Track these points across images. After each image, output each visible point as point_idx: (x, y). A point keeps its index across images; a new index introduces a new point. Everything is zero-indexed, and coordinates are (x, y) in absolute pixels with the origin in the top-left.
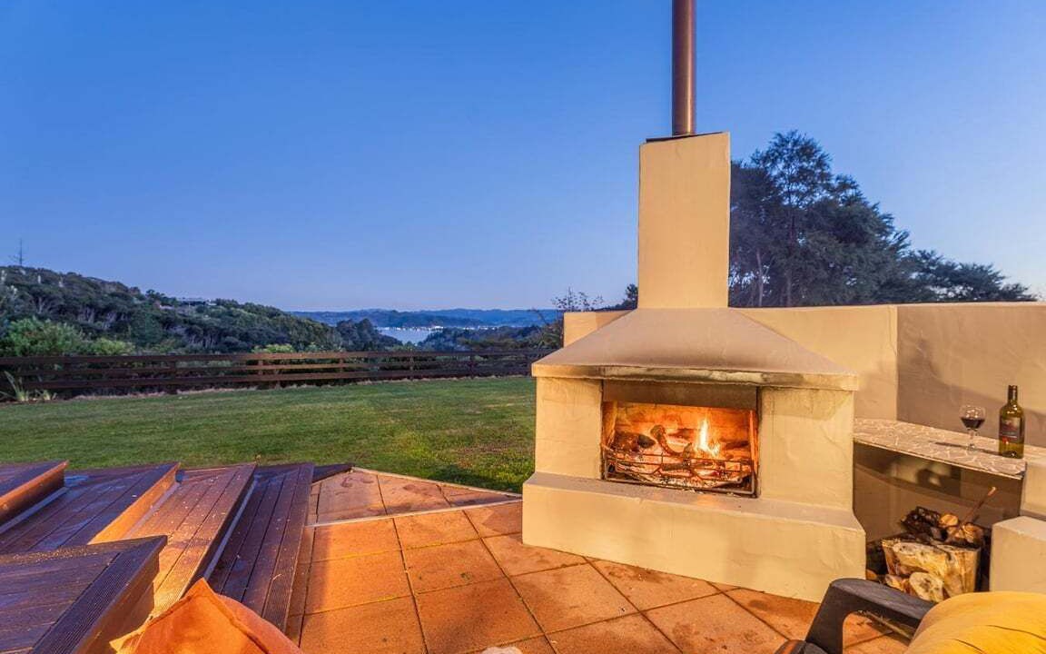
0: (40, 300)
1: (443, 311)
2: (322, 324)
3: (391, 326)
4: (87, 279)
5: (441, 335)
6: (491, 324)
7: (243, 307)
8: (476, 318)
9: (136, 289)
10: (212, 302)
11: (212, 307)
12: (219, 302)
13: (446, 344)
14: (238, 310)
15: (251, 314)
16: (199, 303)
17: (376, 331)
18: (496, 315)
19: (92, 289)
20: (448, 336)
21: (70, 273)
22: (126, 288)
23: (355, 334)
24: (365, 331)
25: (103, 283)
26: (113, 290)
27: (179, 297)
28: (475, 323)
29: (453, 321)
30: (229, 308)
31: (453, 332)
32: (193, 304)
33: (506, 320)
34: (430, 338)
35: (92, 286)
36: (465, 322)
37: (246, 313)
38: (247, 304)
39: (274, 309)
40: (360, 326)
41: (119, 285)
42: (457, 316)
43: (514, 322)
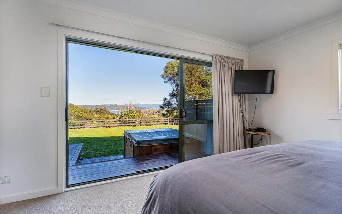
2: (89, 109)
17: (108, 111)
23: (101, 112)
24: (105, 112)
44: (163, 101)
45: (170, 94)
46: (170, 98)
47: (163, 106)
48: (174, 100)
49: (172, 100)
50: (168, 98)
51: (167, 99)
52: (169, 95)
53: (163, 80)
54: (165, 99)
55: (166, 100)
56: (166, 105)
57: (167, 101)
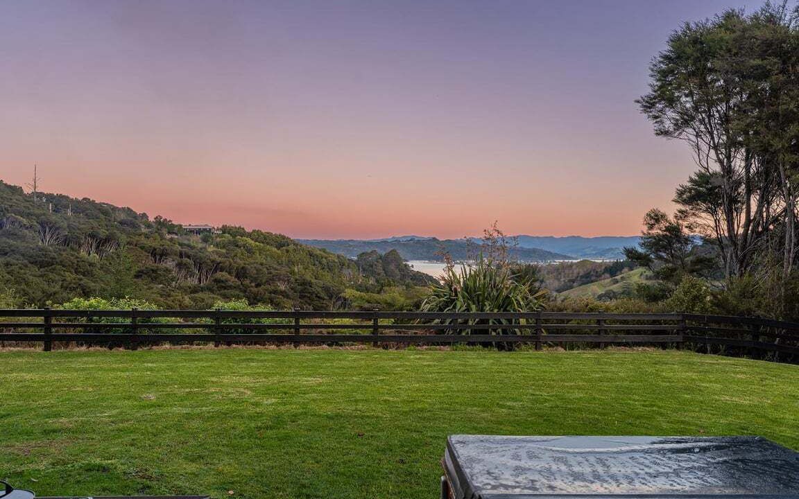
0: (47, 230)
2: (338, 257)
4: (100, 204)
6: (563, 257)
7: (249, 235)
9: (144, 215)
10: (218, 229)
11: (218, 236)
12: (225, 230)
14: (244, 238)
15: (257, 243)
16: (205, 230)
17: (406, 265)
19: (102, 216)
21: (84, 199)
22: (135, 213)
23: (379, 269)
24: (392, 267)
25: (114, 209)
26: (123, 216)
27: (185, 224)
30: (234, 236)
32: (199, 232)
33: (585, 250)
35: (103, 213)
37: (253, 242)
38: (254, 231)
39: (283, 237)
40: (385, 260)
41: (129, 211)
44: (645, 229)
45: (681, 194)
46: (681, 212)
47: (640, 250)
48: (699, 221)
49: (691, 219)
50: (671, 210)
51: (663, 216)
52: (674, 196)
53: (651, 125)
54: (656, 218)
55: (657, 221)
56: (656, 244)
57: (663, 225)
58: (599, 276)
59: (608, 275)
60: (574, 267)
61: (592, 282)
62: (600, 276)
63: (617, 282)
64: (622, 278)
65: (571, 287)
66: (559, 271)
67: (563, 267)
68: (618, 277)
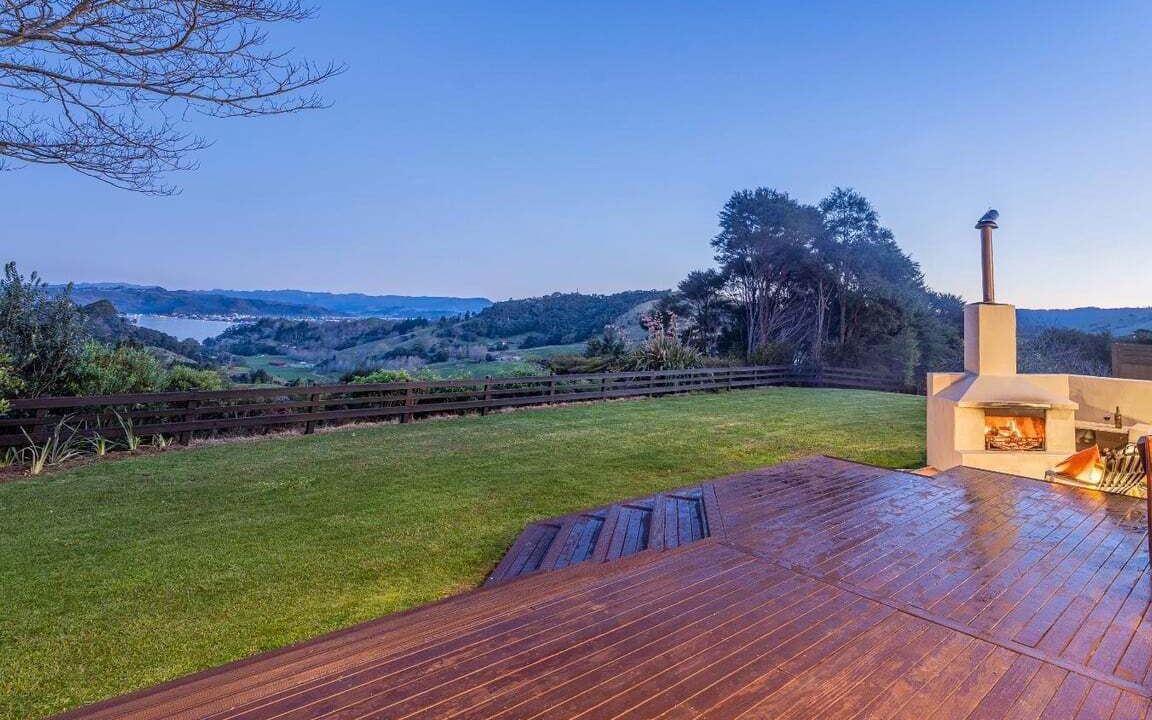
1: (257, 292)
3: (146, 312)
5: (253, 329)
6: (344, 314)
8: (319, 304)
13: (262, 342)
17: (123, 319)
18: (356, 301)
20: (267, 331)
24: (97, 321)
28: (315, 312)
29: (277, 307)
31: (278, 325)
33: (370, 308)
34: (230, 333)
36: (296, 310)
42: (283, 301)
43: (385, 313)
58: (386, 333)
59: (397, 333)
60: (359, 324)
61: (379, 339)
62: (389, 333)
63: (406, 339)
64: (413, 336)
65: (354, 345)
66: (338, 328)
67: (345, 324)
68: (408, 335)
